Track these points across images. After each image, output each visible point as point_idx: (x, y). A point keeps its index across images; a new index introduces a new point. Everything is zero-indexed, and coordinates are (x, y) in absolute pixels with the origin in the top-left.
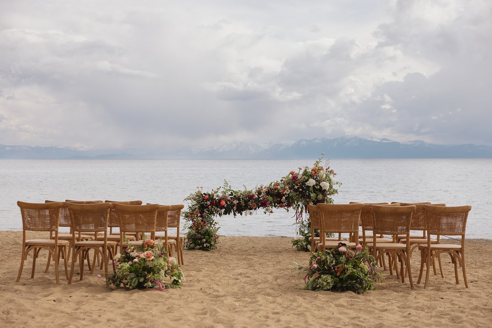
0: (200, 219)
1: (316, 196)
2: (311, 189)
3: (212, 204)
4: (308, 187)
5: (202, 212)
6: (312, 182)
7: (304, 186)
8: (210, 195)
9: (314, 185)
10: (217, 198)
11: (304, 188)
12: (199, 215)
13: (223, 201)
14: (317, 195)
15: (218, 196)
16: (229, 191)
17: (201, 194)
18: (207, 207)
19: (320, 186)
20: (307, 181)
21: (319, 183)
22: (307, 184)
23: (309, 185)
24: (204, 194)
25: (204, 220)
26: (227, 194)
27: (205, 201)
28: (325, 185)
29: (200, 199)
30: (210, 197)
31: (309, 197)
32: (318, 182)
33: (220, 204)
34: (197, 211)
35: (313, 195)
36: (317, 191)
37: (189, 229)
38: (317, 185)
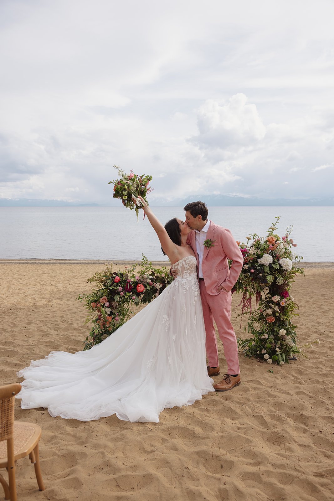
0: (108, 310)
1: (274, 279)
2: (267, 269)
3: (125, 289)
4: (262, 266)
5: (111, 300)
6: (267, 259)
7: (257, 266)
8: (122, 275)
9: (270, 263)
10: (132, 280)
11: (258, 268)
12: (107, 304)
13: (140, 285)
14: (276, 278)
15: (133, 277)
16: (150, 270)
17: (111, 274)
18: (118, 293)
19: (280, 265)
20: (259, 257)
21: (278, 260)
22: (261, 261)
23: (263, 263)
24: (115, 273)
25: (115, 311)
26: (146, 274)
27: (115, 284)
28: (287, 263)
29: (109, 281)
30: (123, 280)
31: (264, 280)
32: (276, 258)
33: (137, 290)
34: (105, 299)
35: (270, 278)
36: (275, 271)
37: (93, 324)
38: (274, 262)
